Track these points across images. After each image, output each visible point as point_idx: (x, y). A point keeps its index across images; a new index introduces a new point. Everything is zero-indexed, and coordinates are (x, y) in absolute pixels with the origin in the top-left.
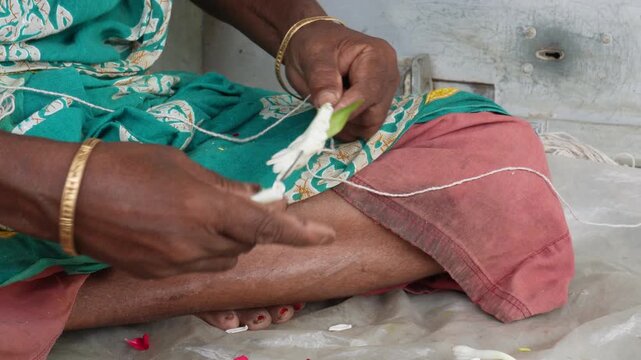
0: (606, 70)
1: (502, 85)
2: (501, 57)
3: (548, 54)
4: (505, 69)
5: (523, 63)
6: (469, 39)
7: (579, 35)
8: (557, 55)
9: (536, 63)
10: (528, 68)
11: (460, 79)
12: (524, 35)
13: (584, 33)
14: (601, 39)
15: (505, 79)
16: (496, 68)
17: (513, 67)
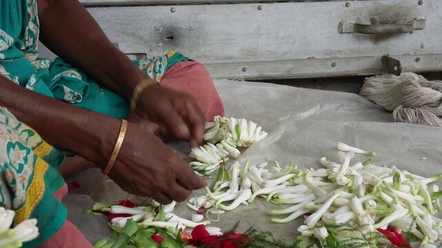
0: (194, 42)
1: (150, 53)
2: (148, 41)
3: (168, 38)
4: (150, 46)
5: (158, 42)
6: (133, 35)
7: (181, 28)
8: (172, 38)
9: (164, 42)
10: (161, 44)
11: (131, 52)
12: (157, 30)
13: (183, 27)
14: (190, 29)
15: (151, 50)
16: (147, 46)
17: (154, 45)
